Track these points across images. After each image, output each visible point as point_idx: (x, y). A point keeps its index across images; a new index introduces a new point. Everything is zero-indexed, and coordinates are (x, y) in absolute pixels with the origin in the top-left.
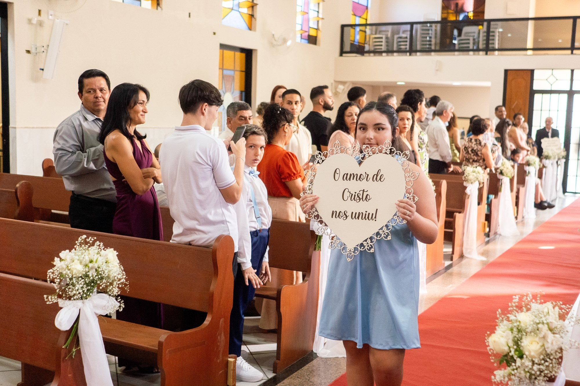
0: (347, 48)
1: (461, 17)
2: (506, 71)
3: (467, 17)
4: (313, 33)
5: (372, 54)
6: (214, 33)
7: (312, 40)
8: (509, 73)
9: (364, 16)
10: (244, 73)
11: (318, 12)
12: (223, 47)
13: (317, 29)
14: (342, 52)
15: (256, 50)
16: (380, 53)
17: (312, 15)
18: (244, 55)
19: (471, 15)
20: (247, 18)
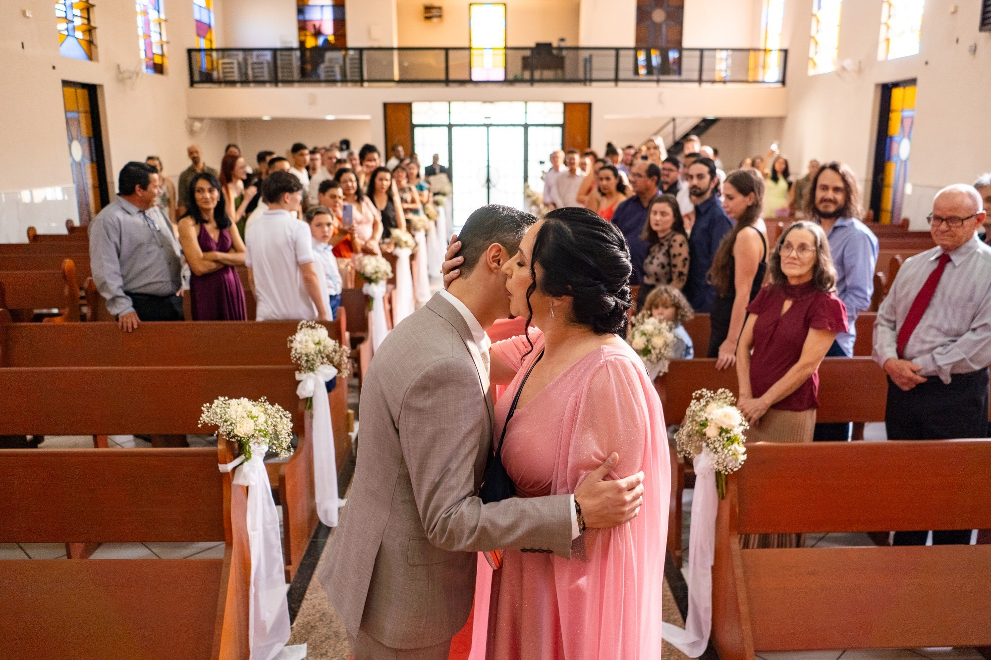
0: (197, 77)
1: (320, 41)
2: (386, 105)
3: (326, 41)
4: (158, 60)
5: (223, 85)
6: (54, 68)
7: (159, 69)
8: (388, 107)
9: (208, 36)
10: (89, 115)
11: (160, 34)
12: (66, 83)
13: (162, 55)
14: (192, 83)
15: (101, 86)
16: (232, 83)
17: (155, 38)
18: (85, 92)
19: (331, 38)
20: (84, 44)
